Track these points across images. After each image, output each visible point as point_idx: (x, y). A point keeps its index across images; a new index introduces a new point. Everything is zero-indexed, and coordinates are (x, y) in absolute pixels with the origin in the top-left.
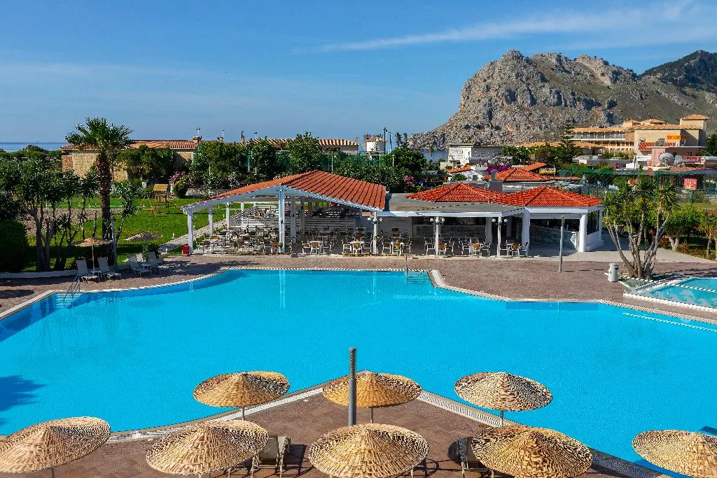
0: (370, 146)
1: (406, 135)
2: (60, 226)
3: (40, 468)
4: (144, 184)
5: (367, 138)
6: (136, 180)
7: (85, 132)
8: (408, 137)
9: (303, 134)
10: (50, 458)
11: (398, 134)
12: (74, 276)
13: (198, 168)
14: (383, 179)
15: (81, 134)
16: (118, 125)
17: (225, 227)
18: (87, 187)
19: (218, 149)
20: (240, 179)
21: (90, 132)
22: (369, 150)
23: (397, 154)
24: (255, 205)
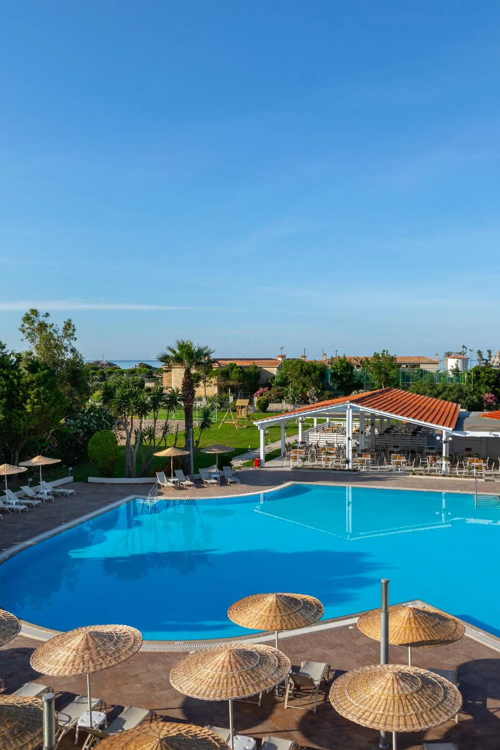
0: (452, 363)
1: (489, 352)
2: (146, 437)
3: (73, 673)
4: (231, 399)
5: (449, 355)
6: (224, 395)
7: (174, 352)
8: (492, 354)
9: (380, 352)
10: (84, 664)
11: (479, 352)
12: (154, 483)
13: (280, 384)
14: (460, 397)
15: (170, 354)
16: (202, 346)
17: (297, 442)
18: (172, 402)
19: (299, 367)
20: (318, 395)
21: (178, 351)
22: (449, 368)
23: (477, 372)
24: (328, 420)
